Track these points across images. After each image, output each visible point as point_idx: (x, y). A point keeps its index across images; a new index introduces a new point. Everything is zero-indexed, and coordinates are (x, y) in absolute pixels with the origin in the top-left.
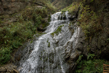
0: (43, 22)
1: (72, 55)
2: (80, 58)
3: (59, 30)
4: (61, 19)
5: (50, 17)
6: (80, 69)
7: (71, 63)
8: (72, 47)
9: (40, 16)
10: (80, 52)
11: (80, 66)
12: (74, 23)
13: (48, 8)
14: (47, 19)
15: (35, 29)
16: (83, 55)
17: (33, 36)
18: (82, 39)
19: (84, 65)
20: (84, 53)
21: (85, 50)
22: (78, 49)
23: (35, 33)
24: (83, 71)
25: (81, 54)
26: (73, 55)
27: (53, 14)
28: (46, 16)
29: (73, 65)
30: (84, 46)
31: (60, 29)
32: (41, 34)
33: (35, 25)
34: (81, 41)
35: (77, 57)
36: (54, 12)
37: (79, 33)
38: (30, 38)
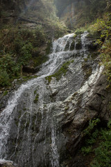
0: (36, 55)
1: (76, 118)
2: (91, 125)
3: (63, 70)
5: (50, 45)
7: (73, 133)
8: (79, 103)
9: (30, 44)
10: (94, 114)
12: (96, 55)
14: (44, 48)
17: (11, 82)
18: (102, 88)
20: (102, 115)
21: (104, 110)
22: (91, 107)
25: (96, 117)
26: (79, 119)
27: (57, 38)
28: (43, 43)
29: (76, 137)
30: (104, 102)
31: (66, 68)
32: (29, 78)
33: (18, 61)
34: (98, 92)
35: (86, 124)
36: (60, 34)
38: (6, 86)
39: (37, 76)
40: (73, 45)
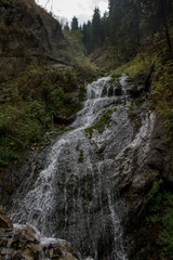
0: (67, 102)
1: (136, 180)
2: (155, 186)
3: (104, 121)
4: (111, 94)
5: (84, 90)
6: (156, 213)
7: (135, 199)
8: (135, 161)
10: (155, 174)
11: (157, 206)
12: (142, 102)
13: (80, 70)
14: (77, 94)
15: (48, 118)
16: (164, 179)
17: (42, 136)
18: (161, 142)
19: (165, 203)
20: (165, 175)
21: (167, 168)
22: (152, 166)
23: (47, 128)
24: (164, 218)
25: (158, 178)
26: (139, 181)
27: (90, 82)
28: (74, 88)
29: (139, 203)
30: (166, 159)
31: (108, 118)
32: (63, 132)
33: (48, 110)
34: (157, 146)
35: (149, 185)
36: (92, 78)
37: (152, 127)
38: (37, 140)
39: (73, 129)
40: (111, 90)
